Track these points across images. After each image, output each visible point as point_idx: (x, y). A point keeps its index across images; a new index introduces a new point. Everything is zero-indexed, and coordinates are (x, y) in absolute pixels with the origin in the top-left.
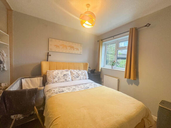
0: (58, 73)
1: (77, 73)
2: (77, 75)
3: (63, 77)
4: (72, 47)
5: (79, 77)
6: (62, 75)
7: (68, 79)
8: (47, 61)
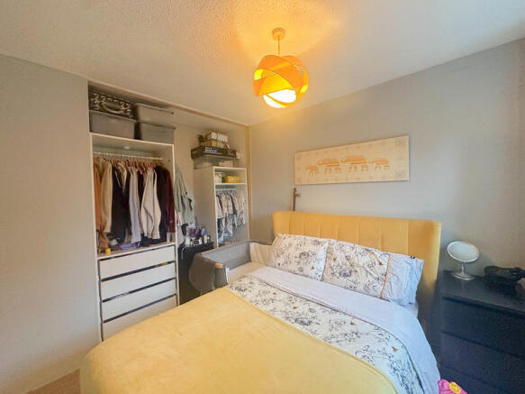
0: (290, 245)
1: (348, 258)
2: (347, 268)
3: (298, 259)
4: (356, 161)
5: (353, 278)
6: (298, 254)
7: (307, 270)
8: (294, 210)
